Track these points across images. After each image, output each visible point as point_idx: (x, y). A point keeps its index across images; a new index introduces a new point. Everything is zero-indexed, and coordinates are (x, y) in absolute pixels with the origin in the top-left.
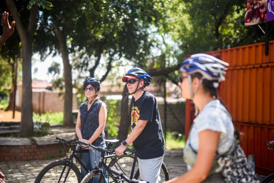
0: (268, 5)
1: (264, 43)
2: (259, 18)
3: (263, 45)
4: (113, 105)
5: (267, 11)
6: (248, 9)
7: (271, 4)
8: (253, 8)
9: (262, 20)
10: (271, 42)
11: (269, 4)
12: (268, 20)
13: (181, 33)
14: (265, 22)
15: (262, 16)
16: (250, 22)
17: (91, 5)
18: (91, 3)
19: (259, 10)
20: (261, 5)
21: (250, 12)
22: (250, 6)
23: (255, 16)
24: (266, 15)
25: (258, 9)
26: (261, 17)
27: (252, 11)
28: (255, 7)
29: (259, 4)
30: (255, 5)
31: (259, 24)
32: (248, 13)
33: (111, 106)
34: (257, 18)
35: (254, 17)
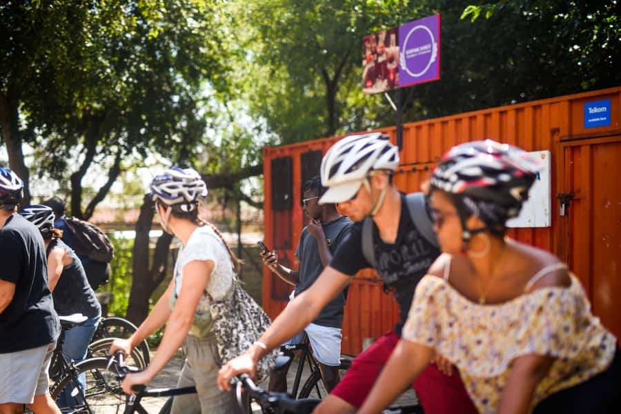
0: (399, 56)
1: (394, 128)
2: (386, 81)
3: (394, 131)
4: (125, 251)
5: (397, 69)
6: (368, 63)
7: (406, 55)
8: (376, 61)
9: (391, 84)
10: (405, 125)
11: (402, 55)
12: (401, 86)
13: (256, 102)
14: (396, 87)
15: (392, 77)
16: (371, 86)
17: (61, 48)
18: (61, 45)
19: (386, 65)
20: (389, 56)
21: (372, 68)
22: (372, 57)
23: (380, 76)
24: (397, 75)
25: (384, 63)
26: (389, 79)
27: (376, 66)
28: (381, 59)
29: (387, 53)
30: (379, 55)
31: (386, 91)
32: (369, 70)
33: (122, 254)
34: (383, 80)
35: (379, 78)
